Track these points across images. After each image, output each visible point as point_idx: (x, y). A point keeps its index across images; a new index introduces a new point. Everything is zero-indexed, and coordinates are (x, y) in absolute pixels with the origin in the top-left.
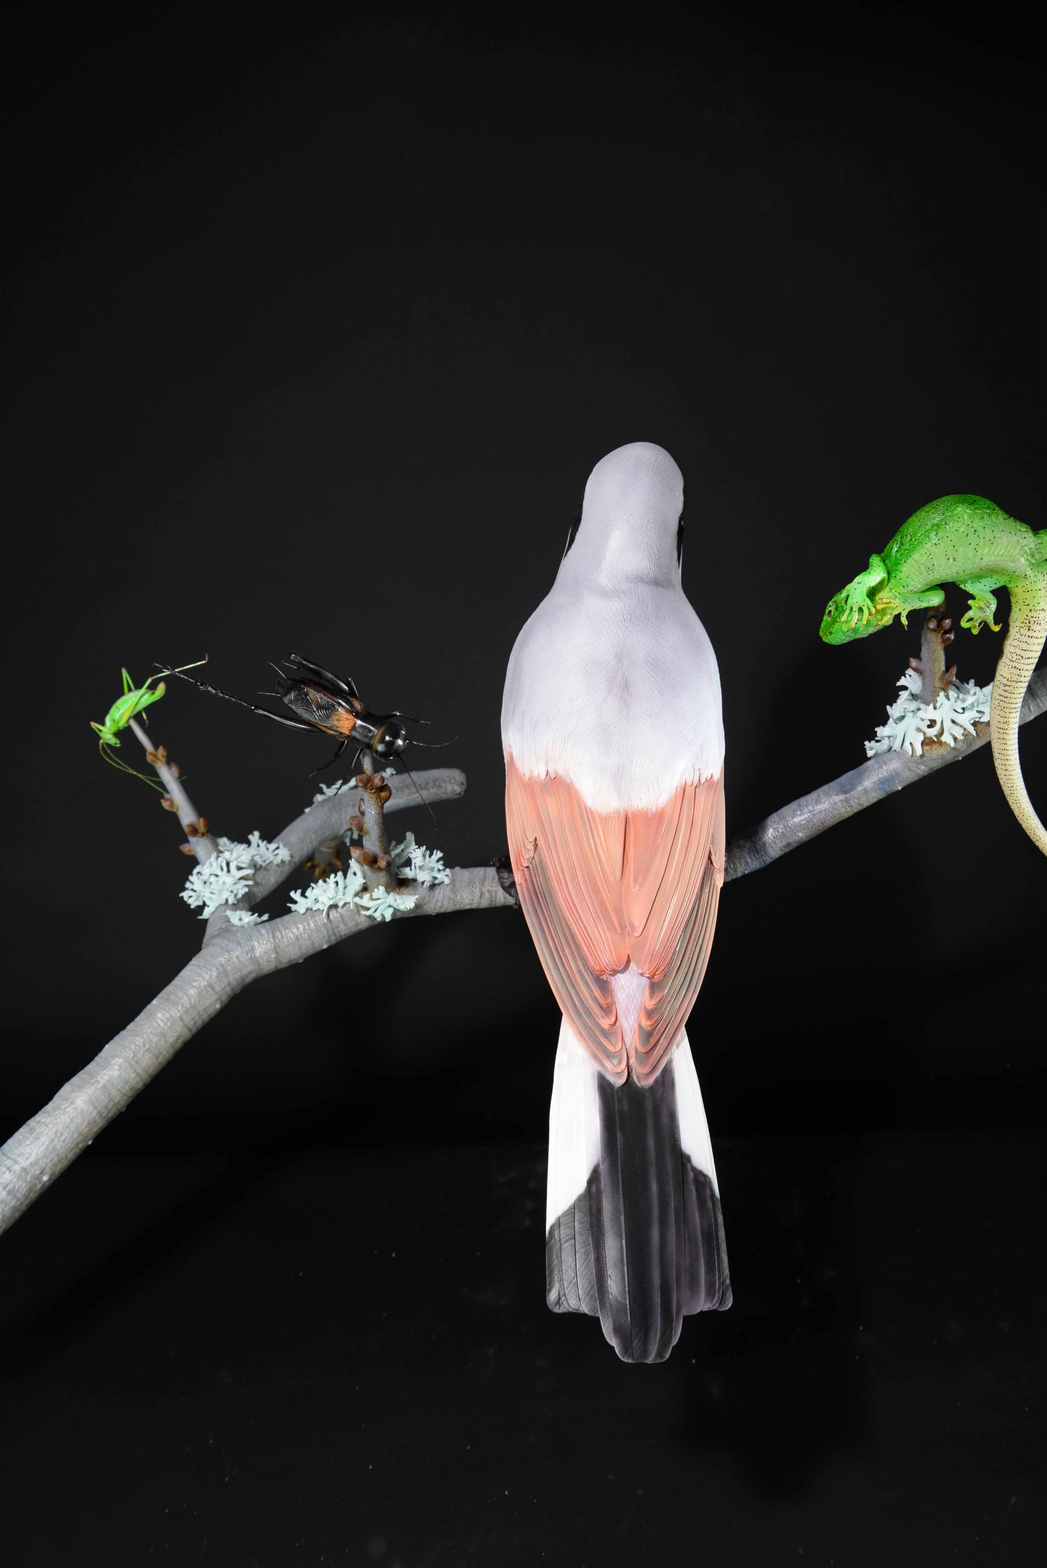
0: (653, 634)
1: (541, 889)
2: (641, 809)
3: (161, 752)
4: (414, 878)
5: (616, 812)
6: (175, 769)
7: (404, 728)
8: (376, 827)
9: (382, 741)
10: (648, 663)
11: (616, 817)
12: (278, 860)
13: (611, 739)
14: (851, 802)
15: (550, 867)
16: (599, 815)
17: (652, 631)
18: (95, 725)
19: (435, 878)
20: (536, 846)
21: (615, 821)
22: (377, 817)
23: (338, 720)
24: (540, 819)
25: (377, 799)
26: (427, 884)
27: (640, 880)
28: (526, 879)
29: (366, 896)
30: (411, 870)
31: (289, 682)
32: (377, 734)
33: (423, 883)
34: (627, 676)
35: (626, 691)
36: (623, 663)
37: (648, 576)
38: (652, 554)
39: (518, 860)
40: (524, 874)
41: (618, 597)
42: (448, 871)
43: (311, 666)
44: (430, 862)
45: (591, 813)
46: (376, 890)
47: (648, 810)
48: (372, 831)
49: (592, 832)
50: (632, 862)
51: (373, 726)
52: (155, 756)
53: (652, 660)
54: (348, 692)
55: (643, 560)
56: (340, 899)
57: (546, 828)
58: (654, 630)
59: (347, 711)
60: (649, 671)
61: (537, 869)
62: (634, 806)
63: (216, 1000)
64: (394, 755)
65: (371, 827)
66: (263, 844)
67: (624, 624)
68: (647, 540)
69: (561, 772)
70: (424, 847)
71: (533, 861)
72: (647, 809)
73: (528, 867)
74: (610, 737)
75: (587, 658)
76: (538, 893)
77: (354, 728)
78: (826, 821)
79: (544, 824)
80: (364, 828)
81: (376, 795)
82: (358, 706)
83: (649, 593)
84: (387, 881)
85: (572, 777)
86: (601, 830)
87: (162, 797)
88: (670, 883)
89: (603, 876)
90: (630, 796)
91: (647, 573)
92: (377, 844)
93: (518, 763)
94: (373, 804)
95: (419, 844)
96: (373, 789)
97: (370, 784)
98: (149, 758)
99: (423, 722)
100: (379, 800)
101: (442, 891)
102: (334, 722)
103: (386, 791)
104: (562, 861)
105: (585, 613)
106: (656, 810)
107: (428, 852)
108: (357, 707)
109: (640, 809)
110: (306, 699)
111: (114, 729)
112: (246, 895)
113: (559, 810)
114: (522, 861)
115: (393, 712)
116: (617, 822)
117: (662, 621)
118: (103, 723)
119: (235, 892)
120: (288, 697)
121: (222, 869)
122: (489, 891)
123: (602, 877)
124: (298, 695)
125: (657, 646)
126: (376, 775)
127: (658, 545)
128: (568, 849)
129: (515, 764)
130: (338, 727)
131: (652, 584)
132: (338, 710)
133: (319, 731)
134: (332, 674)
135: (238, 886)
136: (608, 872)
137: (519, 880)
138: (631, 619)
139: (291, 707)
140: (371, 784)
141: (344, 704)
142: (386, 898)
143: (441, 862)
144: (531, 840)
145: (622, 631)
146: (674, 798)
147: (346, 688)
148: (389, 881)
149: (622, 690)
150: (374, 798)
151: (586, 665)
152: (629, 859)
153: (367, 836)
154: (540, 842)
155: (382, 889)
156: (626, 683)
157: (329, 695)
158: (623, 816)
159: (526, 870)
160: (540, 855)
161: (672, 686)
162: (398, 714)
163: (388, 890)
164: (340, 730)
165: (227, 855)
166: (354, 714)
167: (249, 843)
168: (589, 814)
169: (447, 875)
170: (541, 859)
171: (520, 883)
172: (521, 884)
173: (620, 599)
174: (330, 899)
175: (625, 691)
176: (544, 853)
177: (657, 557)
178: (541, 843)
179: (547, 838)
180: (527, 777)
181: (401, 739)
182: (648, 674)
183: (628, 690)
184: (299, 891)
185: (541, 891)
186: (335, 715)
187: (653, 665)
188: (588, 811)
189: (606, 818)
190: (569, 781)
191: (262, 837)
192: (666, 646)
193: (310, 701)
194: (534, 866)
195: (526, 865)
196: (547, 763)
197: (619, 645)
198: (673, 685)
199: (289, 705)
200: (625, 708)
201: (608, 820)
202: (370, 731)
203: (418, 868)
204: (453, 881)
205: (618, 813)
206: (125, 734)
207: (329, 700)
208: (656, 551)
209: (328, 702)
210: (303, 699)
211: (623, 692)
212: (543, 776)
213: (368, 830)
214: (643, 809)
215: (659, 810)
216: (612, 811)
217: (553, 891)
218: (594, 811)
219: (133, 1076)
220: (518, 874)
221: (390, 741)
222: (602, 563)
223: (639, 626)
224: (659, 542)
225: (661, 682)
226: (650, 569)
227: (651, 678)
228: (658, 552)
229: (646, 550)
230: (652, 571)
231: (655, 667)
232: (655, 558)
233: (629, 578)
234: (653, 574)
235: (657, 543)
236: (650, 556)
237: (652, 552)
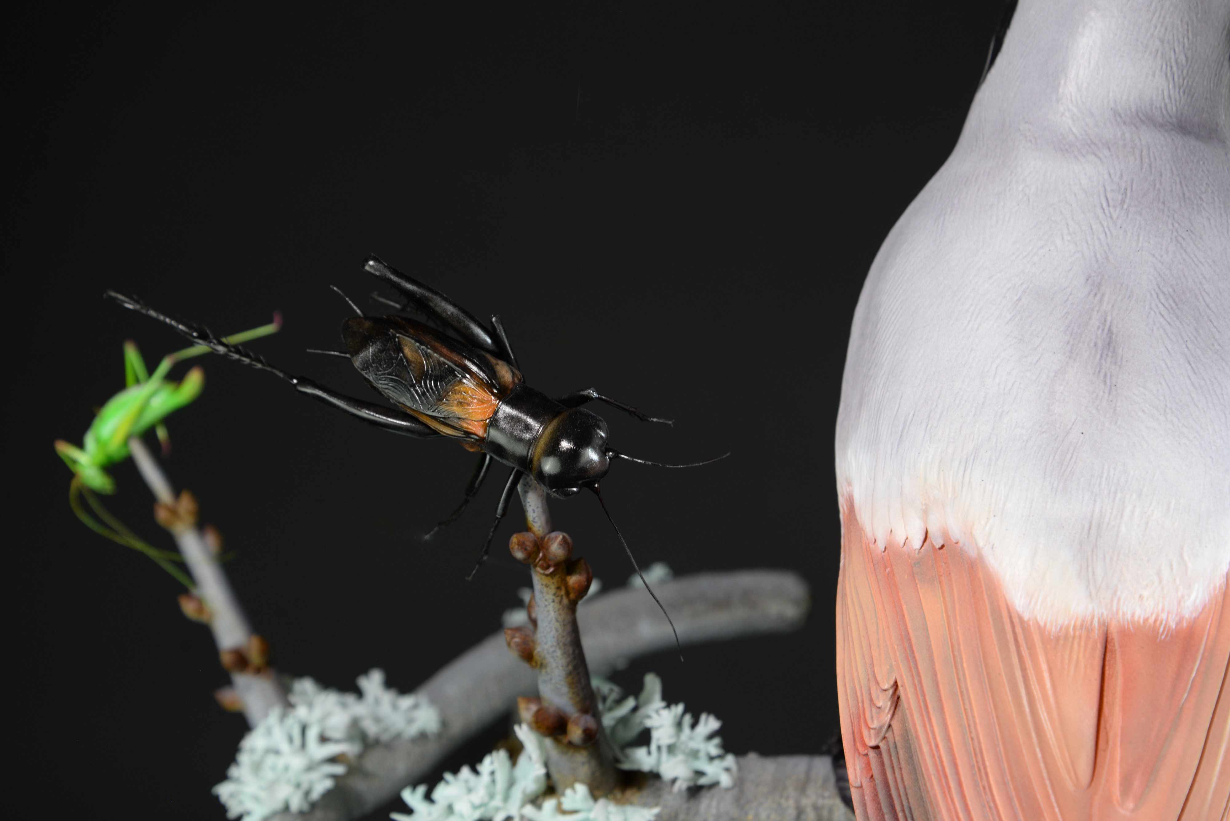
0: (1175, 234)
1: (904, 798)
2: (1141, 621)
3: (186, 504)
4: (655, 770)
5: (1082, 625)
6: (212, 540)
7: (604, 424)
8: (559, 653)
9: (553, 450)
10: (1161, 296)
11: (1080, 637)
12: (412, 730)
13: (1073, 460)
15: (925, 749)
16: (1041, 630)
17: (1170, 227)
18: (66, 450)
19: (700, 773)
20: (896, 701)
21: (1079, 645)
22: (560, 631)
23: (460, 404)
24: (905, 638)
25: (558, 588)
26: (681, 785)
27: (1137, 784)
28: (872, 776)
29: (549, 804)
30: (649, 753)
31: (367, 324)
32: (541, 435)
33: (674, 781)
34: (1111, 323)
35: (1110, 354)
36: (1103, 295)
37: (1165, 112)
38: (1174, 64)
39: (856, 731)
40: (868, 764)
41: (1096, 155)
42: (730, 760)
43: (409, 286)
44: (691, 738)
45: (1023, 629)
46: (569, 792)
47: (1158, 623)
48: (551, 660)
49: (1024, 670)
50: (1118, 744)
51: (535, 417)
52: (174, 512)
53: (1171, 290)
54: (493, 348)
55: (1154, 75)
56: (498, 809)
57: (917, 658)
58: (1176, 225)
59: (480, 383)
60: (1164, 312)
61: (897, 753)
62: (1124, 614)
64: (580, 482)
65: (548, 653)
66: (387, 698)
67: (1107, 212)
68: (1163, 30)
69: (956, 532)
70: (680, 708)
71: (889, 735)
72: (1155, 621)
73: (876, 748)
74: (1069, 456)
75: (1022, 284)
76: (898, 808)
77: (493, 422)
79: (915, 648)
80: (535, 653)
81: (557, 578)
82: (505, 373)
83: (1165, 148)
84: (593, 774)
85: (981, 544)
86: (1044, 667)
87: (184, 591)
88: (1210, 796)
89: (1049, 773)
90: (1115, 593)
91: (1163, 105)
92: (565, 689)
93: (864, 517)
94: (550, 601)
95: (669, 699)
96: (548, 567)
97: (541, 555)
98: (162, 515)
99: (655, 420)
100: (563, 592)
101: (714, 803)
102: (452, 408)
103: (580, 574)
104: (952, 735)
105: (1020, 189)
106: (1177, 624)
107: (688, 719)
108: (503, 377)
109: (1138, 622)
110: (396, 358)
111: (100, 458)
112: (328, 795)
113: (948, 617)
114: (865, 732)
115: (583, 390)
116: (1082, 649)
117: (1195, 207)
118: (80, 444)
119: (305, 786)
120: (362, 355)
121: (291, 740)
122: (816, 808)
123: (1045, 775)
124: (381, 351)
125: (1184, 260)
126: (553, 535)
127: (1186, 45)
128: (967, 707)
129: (858, 517)
130: (459, 418)
131: (1172, 130)
132: (460, 382)
133: (427, 431)
134: (455, 305)
135: (315, 776)
136: (1060, 763)
137: (856, 777)
138: (1123, 201)
139: (366, 376)
140: (544, 555)
141: (474, 369)
142: (589, 810)
143: (717, 741)
144: (886, 686)
145: (1103, 226)
146: (1220, 599)
147: (489, 341)
148: (598, 774)
149: (1100, 352)
150: (553, 587)
151: (1019, 299)
152: (1111, 735)
153: (544, 671)
154: (905, 690)
155: (581, 789)
156: (1111, 338)
157: (445, 351)
158: (1097, 635)
159: (872, 754)
160: (904, 722)
161: (1218, 348)
162: (595, 395)
163: (597, 793)
164: (465, 425)
165: (301, 712)
166: (495, 391)
167: (359, 693)
168: (1018, 630)
169: (727, 770)
170: (906, 730)
171: (858, 784)
172: (861, 787)
173: (1100, 159)
174: (475, 807)
175: (1107, 355)
176: (912, 715)
177: (1185, 72)
178: (907, 693)
179: (920, 682)
180: (881, 545)
181: (594, 448)
182: (1162, 320)
183: (1114, 352)
184: (421, 790)
185: (905, 803)
186: (455, 392)
187: (1175, 302)
188: (1016, 621)
189: (1058, 639)
190: (972, 553)
191: (390, 683)
192: (1203, 260)
193: (405, 363)
194: (891, 745)
195: (873, 743)
196: (925, 513)
197: (1096, 256)
198: (1219, 345)
199: (363, 373)
200: (1107, 391)
201: (1061, 642)
202: (528, 428)
203: (664, 751)
204: (739, 783)
205: (1086, 627)
207: (442, 359)
208: (1182, 58)
209: (440, 364)
210: (392, 358)
211: (1101, 356)
212: (916, 543)
213: (544, 658)
214: (1146, 620)
215: (1185, 624)
216: (1073, 623)
217: (931, 803)
218: (1029, 620)
220: (854, 765)
221: (570, 450)
222: (1059, 84)
223: (1141, 215)
224: (1191, 37)
225: (1192, 338)
226: (1170, 97)
227: (1167, 327)
228: (1187, 61)
229: (1159, 54)
230: (1173, 102)
231: (1177, 305)
232: (1180, 72)
233: (1121, 117)
234: (1174, 109)
235: (1186, 40)
236: (1169, 69)
237: (1173, 60)
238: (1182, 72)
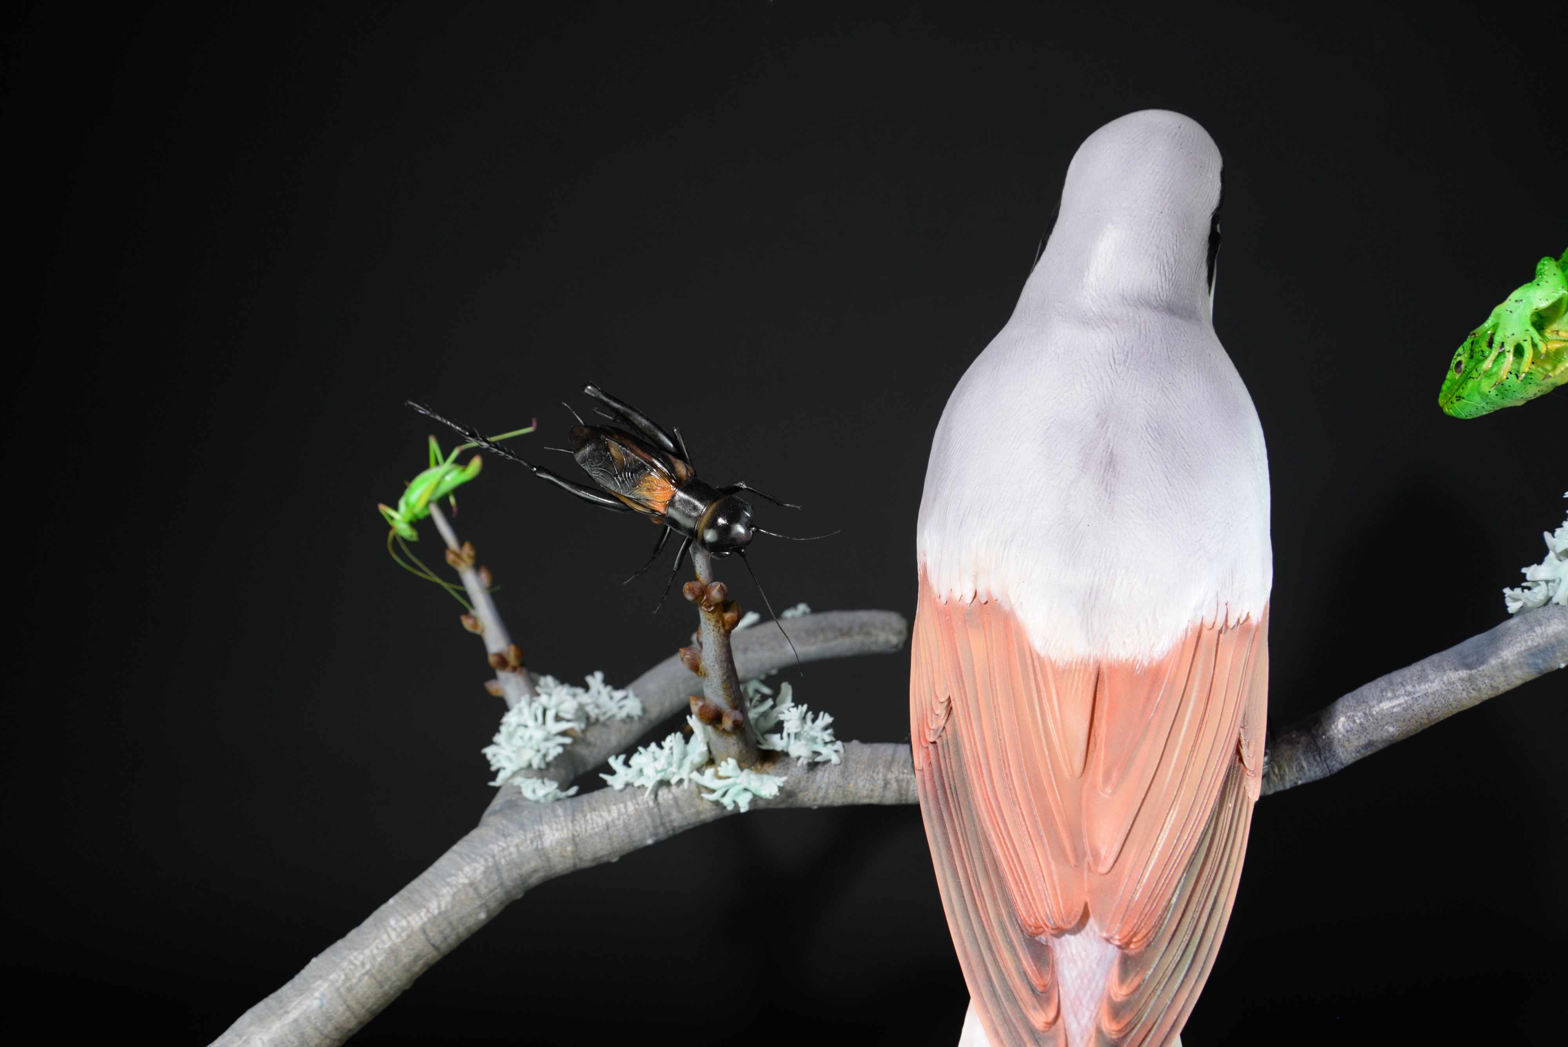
0: (1161, 385)
1: (951, 779)
2: (1124, 661)
3: (467, 551)
4: (785, 750)
5: (1082, 662)
6: (484, 576)
7: (749, 508)
8: (717, 667)
9: (712, 524)
10: (1149, 429)
11: (1080, 670)
12: (623, 714)
13: (1081, 544)
14: (1479, 683)
15: (967, 746)
16: (1053, 665)
17: (1158, 380)
18: (385, 510)
19: (817, 753)
20: (949, 710)
21: (1079, 676)
22: (718, 651)
23: (648, 490)
24: (957, 666)
25: (717, 621)
26: (803, 761)
27: (1115, 775)
28: (930, 763)
29: (709, 772)
30: (782, 738)
31: (586, 430)
32: (704, 514)
33: (798, 758)
34: (1113, 448)
35: (1111, 470)
36: (1108, 427)
37: (1158, 298)
38: (1166, 264)
39: (921, 731)
40: (928, 754)
41: (1107, 327)
42: (839, 745)
43: (616, 405)
44: (812, 729)
45: (1040, 662)
46: (723, 763)
47: (1135, 662)
48: (712, 672)
49: (1039, 692)
50: (1103, 747)
51: (701, 500)
52: (458, 556)
53: (1156, 425)
54: (674, 450)
55: (1151, 271)
56: (674, 774)
57: (965, 681)
58: (1162, 379)
59: (663, 475)
60: (1151, 441)
61: (948, 747)
62: (1111, 655)
63: (480, 906)
64: (731, 548)
65: (709, 666)
66: (606, 691)
67: (1113, 368)
68: (1159, 239)
69: (996, 593)
70: (805, 707)
71: (943, 734)
72: (1134, 660)
73: (934, 743)
74: (1078, 542)
75: (1051, 418)
76: (947, 786)
77: (671, 503)
78: (1435, 710)
79: (963, 674)
80: (701, 666)
81: (716, 615)
82: (681, 469)
83: (1157, 324)
84: (740, 752)
85: (1013, 602)
86: (1053, 691)
87: (466, 612)
88: (1166, 785)
89: (1053, 766)
90: (1107, 639)
91: (1157, 293)
92: (721, 692)
93: (933, 579)
94: (711, 630)
95: (797, 701)
96: (710, 606)
97: (705, 598)
98: (450, 558)
100: (720, 625)
101: (826, 775)
102: (642, 493)
103: (733, 612)
104: (986, 736)
105: (1053, 349)
106: (1149, 664)
107: (810, 715)
108: (680, 471)
109: (1121, 661)
110: (605, 456)
111: (409, 516)
112: (558, 757)
113: (988, 653)
114: (927, 732)
115: (736, 483)
116: (1081, 679)
117: (1177, 367)
118: (396, 508)
119: (543, 751)
120: (581, 452)
121: (536, 719)
122: (897, 781)
123: (1050, 768)
124: (594, 450)
125: (1167, 404)
126: (714, 584)
127: (1175, 251)
128: (998, 717)
129: (929, 579)
130: (648, 500)
131: (1163, 311)
132: (649, 474)
134: (648, 419)
135: (550, 744)
136: (1061, 760)
137: (919, 763)
138: (1125, 361)
139: (584, 467)
140: (707, 598)
141: (659, 465)
142: (737, 777)
143: (830, 731)
144: (943, 700)
145: (1110, 378)
146: (1180, 647)
147: (671, 445)
148: (744, 752)
149: (1104, 468)
150: (713, 620)
151: (1048, 429)
152: (1098, 740)
153: (706, 678)
154: (955, 703)
155: (732, 762)
156: (1112, 458)
157: (639, 452)
158: (1092, 669)
159: (931, 747)
160: (954, 725)
161: (1188, 468)
162: (744, 486)
163: (743, 765)
164: (652, 505)
165: (544, 699)
166: (673, 481)
167: (586, 688)
168: (1037, 663)
169: (836, 751)
170: (955, 731)
171: (920, 768)
172: (923, 770)
173: (1111, 330)
174: (657, 772)
175: (1109, 470)
176: (959, 721)
177: (1173, 270)
178: (957, 705)
179: (966, 698)
180: (944, 600)
181: (742, 525)
182: (1149, 446)
183: (1114, 468)
184: (622, 757)
185: (952, 783)
186: (645, 481)
187: (1159, 434)
188: (1035, 657)
189: (1064, 671)
190: (1007, 608)
191: (607, 681)
192: (1180, 405)
193: (611, 460)
194: (945, 742)
195: (932, 740)
196: (976, 577)
197: (1104, 400)
198: (1189, 465)
199: (582, 465)
200: (1107, 496)
201: (1066, 674)
202: (695, 508)
203: (792, 736)
204: (844, 761)
205: (1084, 664)
206: (423, 524)
207: (637, 457)
208: (1172, 260)
209: (636, 461)
210: (601, 456)
211: (1105, 471)
212: (968, 599)
213: (706, 670)
214: (1127, 660)
215: (1154, 664)
216: (1075, 660)
217: (969, 783)
218: (1044, 657)
219: (341, 1009)
220: (919, 754)
221: (724, 525)
222: (1084, 275)
223: (1137, 371)
224: (1178, 246)
225: (1170, 460)
226: (1162, 287)
227: (1153, 452)
228: (1175, 262)
229: (1156, 256)
230: (1164, 291)
231: (1160, 436)
232: (1170, 270)
233: (1126, 299)
234: (1165, 296)
235: (1175, 247)
236: (1162, 267)
237: (1165, 261)
238: (1172, 271)
